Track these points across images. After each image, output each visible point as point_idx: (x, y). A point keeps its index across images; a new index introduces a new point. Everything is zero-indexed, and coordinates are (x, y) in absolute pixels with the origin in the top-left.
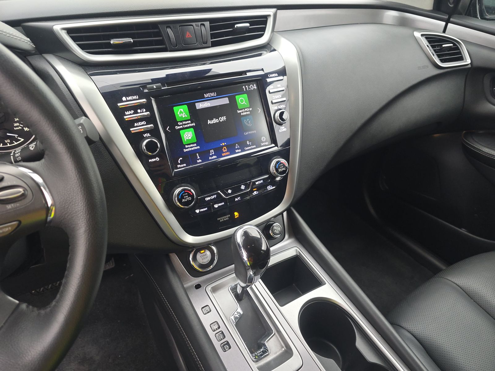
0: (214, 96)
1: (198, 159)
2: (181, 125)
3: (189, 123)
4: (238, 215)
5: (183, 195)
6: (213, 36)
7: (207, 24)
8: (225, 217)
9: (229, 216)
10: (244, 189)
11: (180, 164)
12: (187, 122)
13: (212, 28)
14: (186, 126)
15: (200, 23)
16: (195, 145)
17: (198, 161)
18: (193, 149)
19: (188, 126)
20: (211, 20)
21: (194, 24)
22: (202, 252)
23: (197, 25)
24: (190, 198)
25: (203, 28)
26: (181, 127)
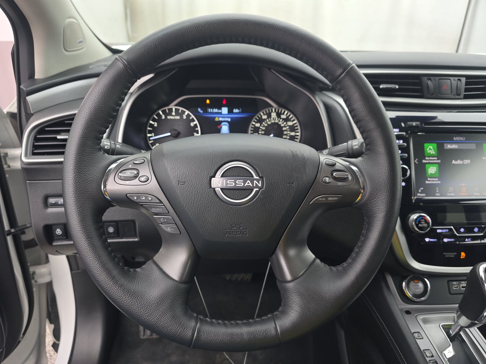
0: (463, 140)
1: (437, 193)
2: (428, 160)
3: (435, 160)
4: (464, 256)
5: (421, 220)
6: (466, 90)
7: (463, 80)
8: (451, 254)
9: (456, 254)
10: (477, 232)
11: (421, 193)
12: (434, 158)
13: (467, 83)
14: (432, 161)
15: (457, 78)
16: (437, 179)
17: (437, 195)
18: (434, 182)
19: (434, 161)
20: (467, 77)
21: (452, 78)
22: (415, 281)
23: (454, 80)
24: (426, 225)
25: (459, 82)
26: (428, 161)
